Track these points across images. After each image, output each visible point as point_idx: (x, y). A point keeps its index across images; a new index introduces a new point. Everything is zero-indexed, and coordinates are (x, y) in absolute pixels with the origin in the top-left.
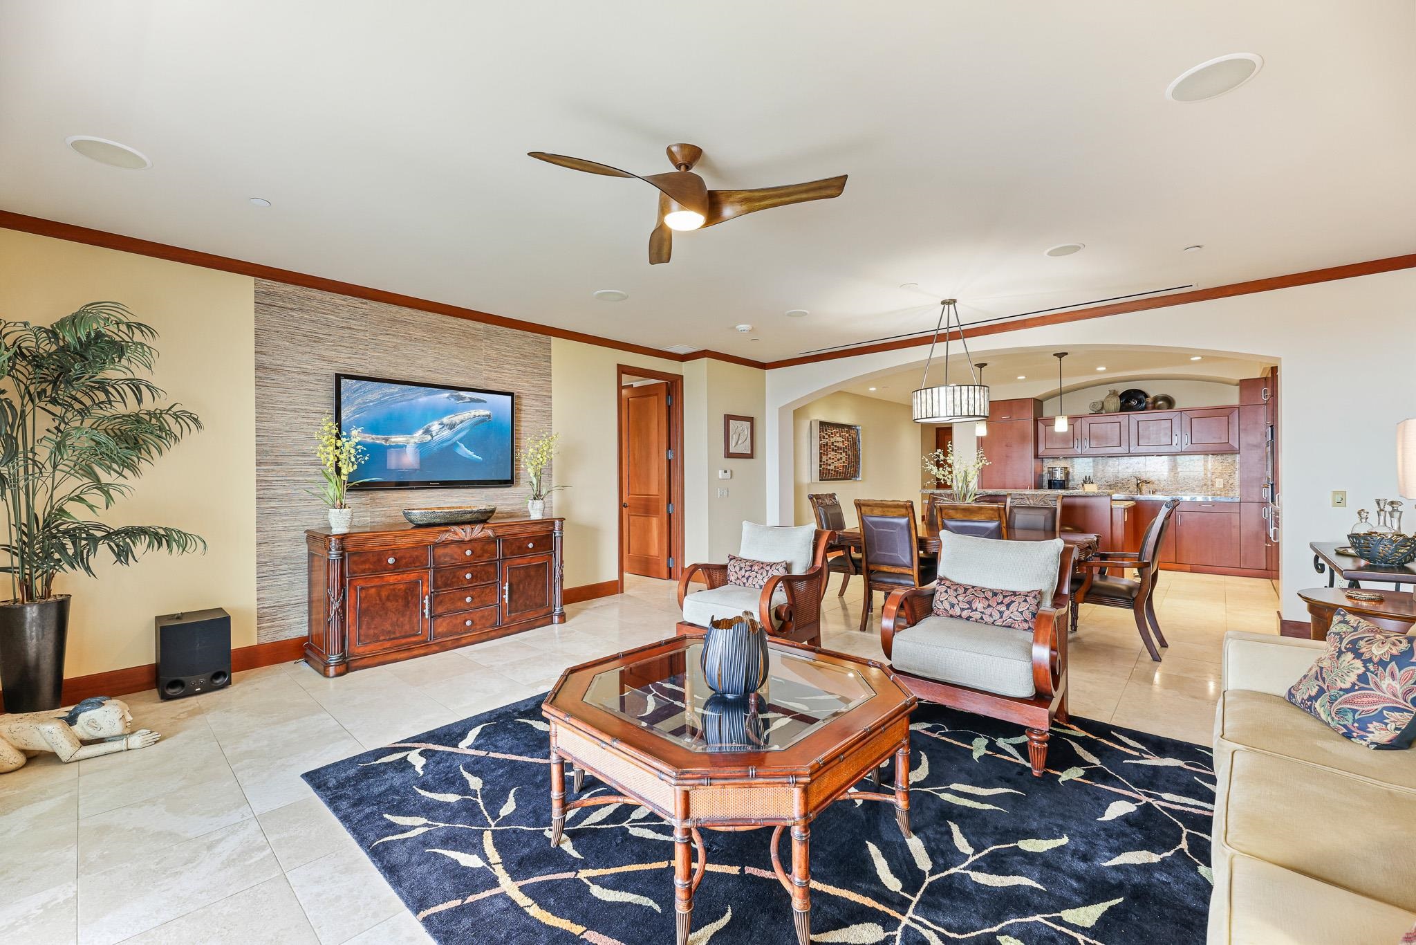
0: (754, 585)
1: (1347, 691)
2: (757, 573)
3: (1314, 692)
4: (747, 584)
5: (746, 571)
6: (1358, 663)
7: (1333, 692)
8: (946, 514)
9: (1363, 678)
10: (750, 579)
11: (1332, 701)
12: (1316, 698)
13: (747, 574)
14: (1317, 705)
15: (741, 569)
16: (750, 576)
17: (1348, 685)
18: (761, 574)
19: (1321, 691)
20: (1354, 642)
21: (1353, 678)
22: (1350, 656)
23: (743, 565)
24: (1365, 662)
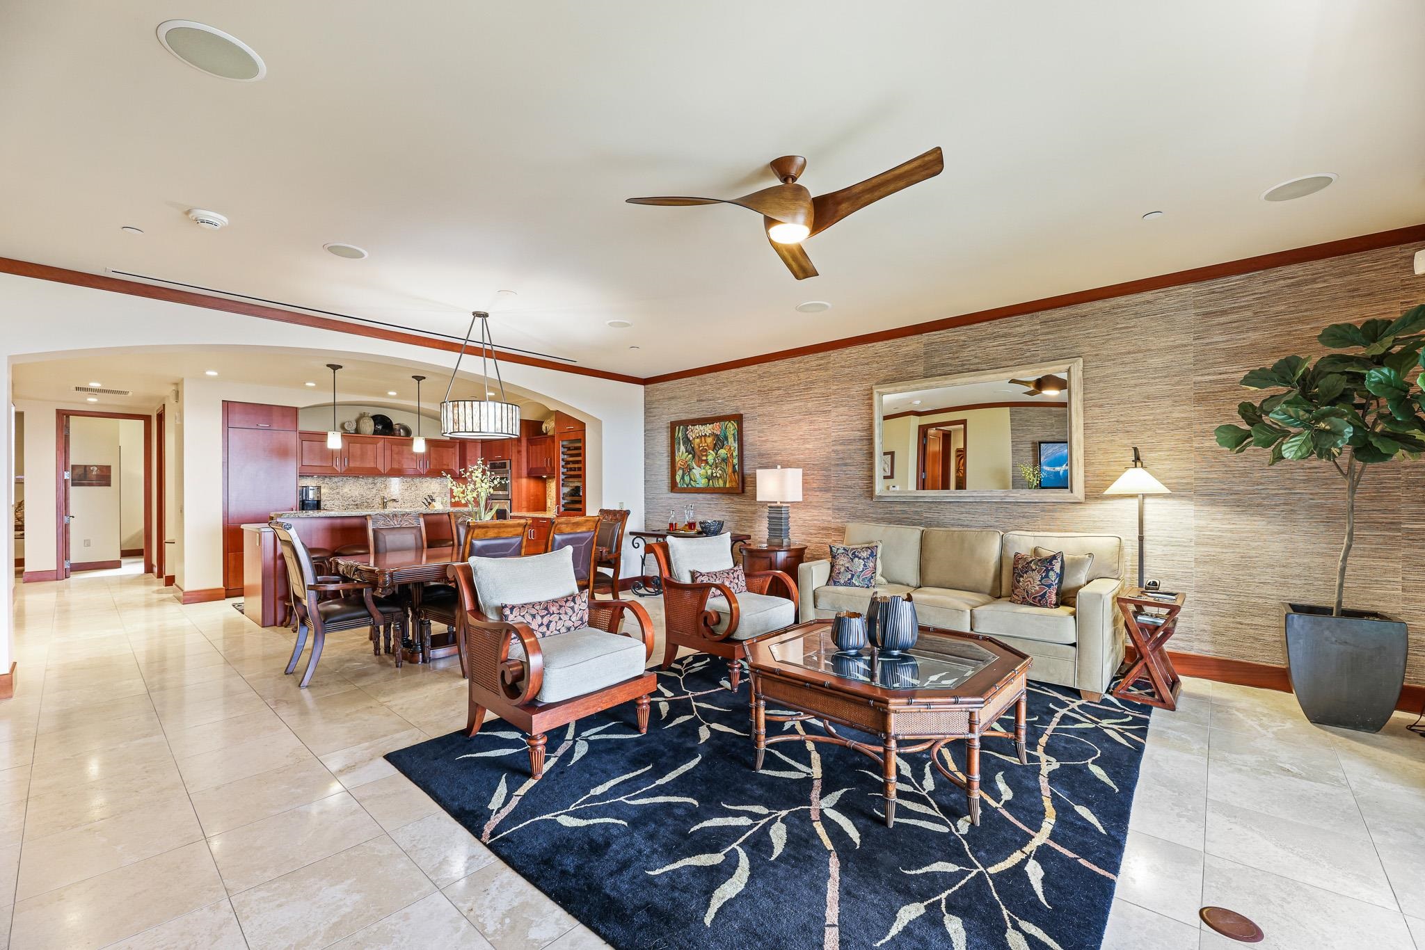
0: (559, 630)
1: (862, 572)
2: (559, 614)
3: (850, 576)
4: (548, 633)
5: (542, 617)
6: (861, 561)
7: (858, 574)
8: (558, 529)
9: (865, 565)
10: (552, 626)
11: (859, 577)
12: (852, 578)
13: (545, 621)
14: (853, 581)
15: (534, 616)
16: (550, 622)
17: (861, 570)
18: (566, 613)
19: (853, 575)
20: (854, 554)
21: (862, 566)
22: (856, 559)
23: (534, 611)
24: (863, 559)
